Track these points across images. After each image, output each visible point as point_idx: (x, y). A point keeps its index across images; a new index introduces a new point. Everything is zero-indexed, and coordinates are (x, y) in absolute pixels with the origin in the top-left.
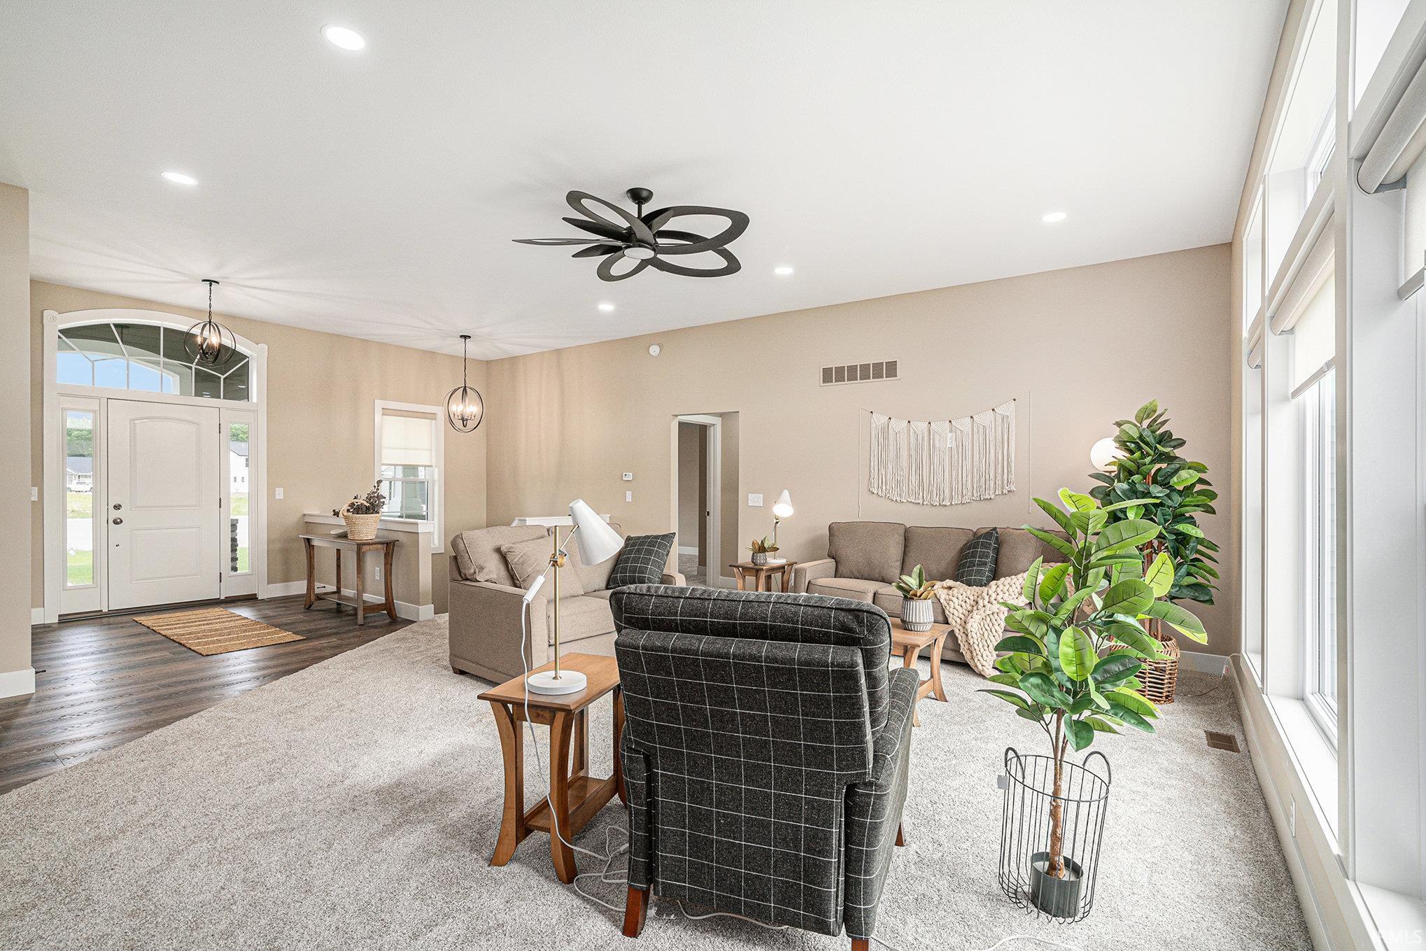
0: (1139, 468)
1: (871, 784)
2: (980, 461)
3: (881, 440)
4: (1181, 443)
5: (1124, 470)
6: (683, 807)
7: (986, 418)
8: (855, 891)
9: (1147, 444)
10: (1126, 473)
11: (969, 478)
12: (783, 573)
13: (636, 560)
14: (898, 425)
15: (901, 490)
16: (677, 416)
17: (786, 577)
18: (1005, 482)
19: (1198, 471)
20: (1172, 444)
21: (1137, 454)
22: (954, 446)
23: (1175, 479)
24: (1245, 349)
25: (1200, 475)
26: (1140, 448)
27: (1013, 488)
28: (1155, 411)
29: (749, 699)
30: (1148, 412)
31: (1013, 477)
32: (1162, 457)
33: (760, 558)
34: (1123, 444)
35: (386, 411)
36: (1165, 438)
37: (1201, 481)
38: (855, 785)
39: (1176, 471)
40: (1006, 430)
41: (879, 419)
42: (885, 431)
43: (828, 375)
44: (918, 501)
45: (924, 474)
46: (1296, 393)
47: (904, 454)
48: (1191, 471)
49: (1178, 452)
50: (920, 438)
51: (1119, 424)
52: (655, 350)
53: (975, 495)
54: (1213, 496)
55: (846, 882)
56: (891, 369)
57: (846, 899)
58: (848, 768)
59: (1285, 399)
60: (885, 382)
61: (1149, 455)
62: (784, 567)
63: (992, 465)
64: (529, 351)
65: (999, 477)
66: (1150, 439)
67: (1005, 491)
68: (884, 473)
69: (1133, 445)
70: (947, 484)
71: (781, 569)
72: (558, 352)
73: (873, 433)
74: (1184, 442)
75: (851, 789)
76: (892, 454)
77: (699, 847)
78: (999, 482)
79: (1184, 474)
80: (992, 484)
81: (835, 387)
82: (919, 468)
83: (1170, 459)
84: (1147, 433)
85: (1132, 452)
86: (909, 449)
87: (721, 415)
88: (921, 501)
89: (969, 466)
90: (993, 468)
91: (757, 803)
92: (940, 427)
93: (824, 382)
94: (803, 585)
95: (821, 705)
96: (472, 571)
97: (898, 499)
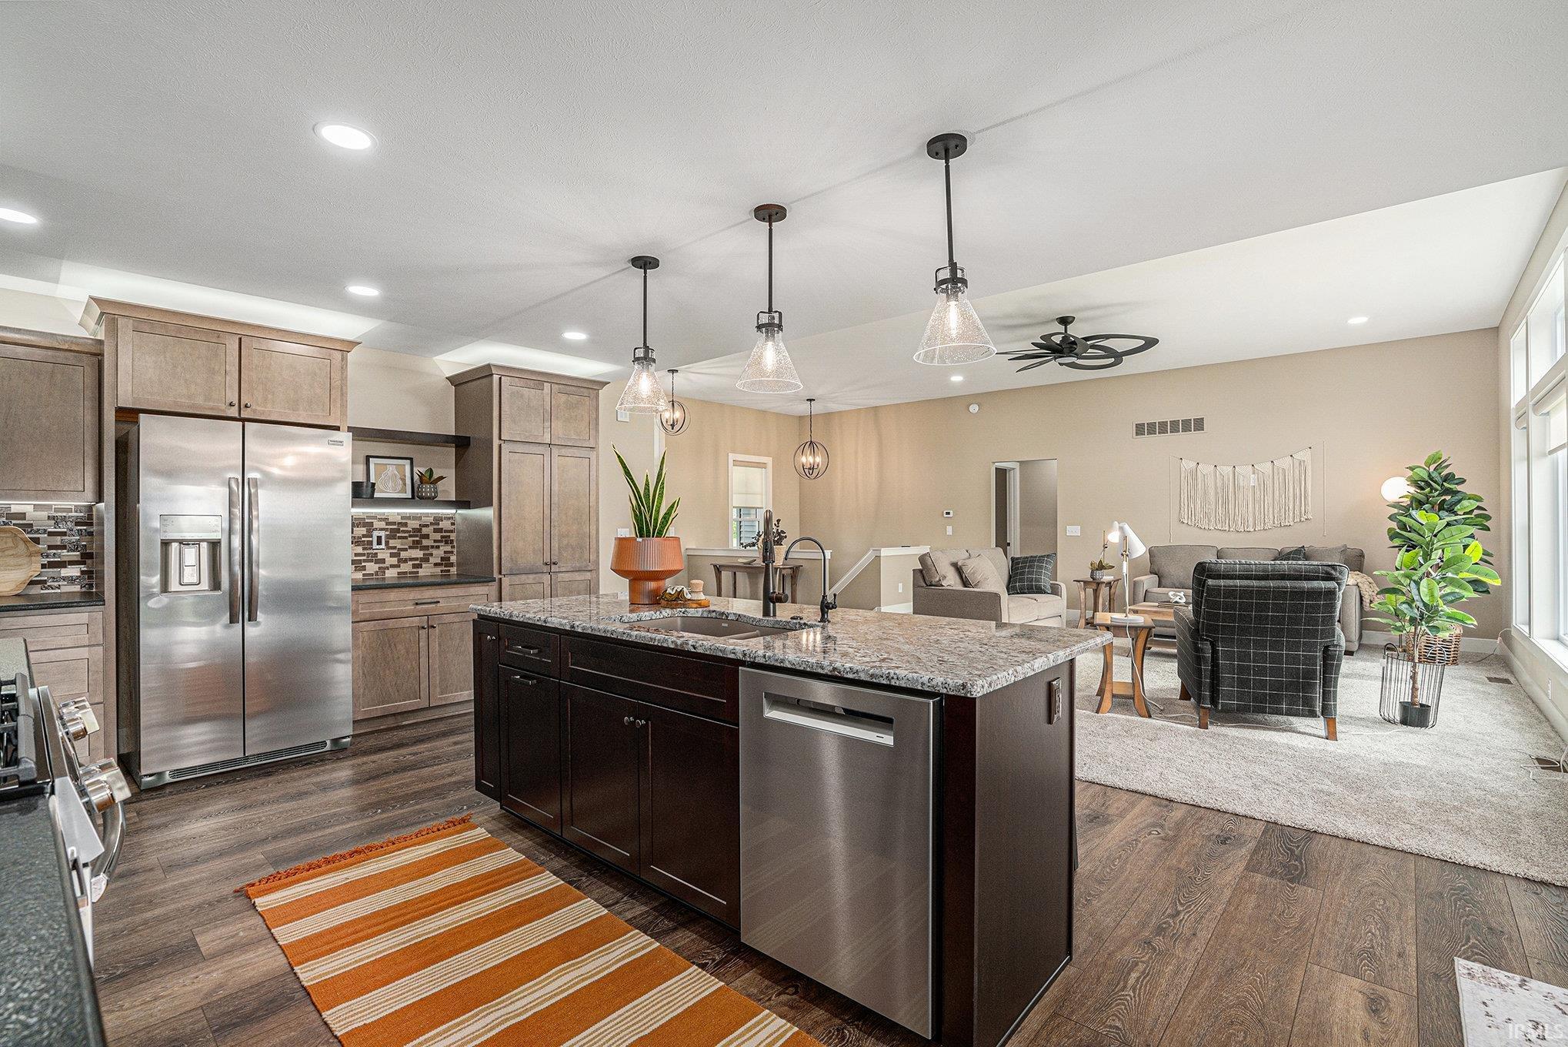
0: (1428, 499)
1: (1337, 645)
2: (1280, 496)
3: (1190, 481)
4: (1463, 481)
5: (1416, 501)
6: (1234, 665)
7: (1285, 463)
8: (1328, 696)
9: (1435, 482)
10: (1417, 503)
11: (1271, 509)
12: (1110, 588)
13: (1031, 573)
14: (1206, 469)
15: (1209, 521)
16: (994, 463)
17: (1113, 590)
18: (1303, 512)
19: (1477, 501)
20: (1455, 482)
21: (1428, 490)
22: (1256, 485)
23: (1458, 507)
24: (1513, 417)
25: (1478, 504)
26: (1429, 485)
27: (1310, 517)
28: (1440, 459)
29: (1277, 608)
30: (1434, 459)
31: (1309, 508)
32: (1448, 491)
33: (1098, 574)
34: (1415, 483)
35: (736, 463)
36: (1449, 478)
37: (1479, 508)
38: (1328, 646)
39: (1460, 501)
40: (1303, 472)
41: (1188, 465)
42: (1194, 474)
43: (1140, 429)
44: (1224, 528)
45: (1230, 507)
46: (1551, 452)
47: (1212, 492)
48: (1471, 501)
49: (1459, 488)
50: (1226, 479)
51: (1412, 469)
52: (974, 408)
53: (1276, 522)
54: (1488, 518)
55: (1323, 693)
56: (1199, 424)
57: (1323, 700)
58: (1326, 638)
59: (1544, 455)
60: (1193, 435)
61: (1436, 490)
62: (1110, 583)
63: (1291, 499)
64: (848, 408)
65: (1297, 508)
66: (1438, 479)
67: (1303, 519)
68: (1193, 507)
69: (1423, 483)
70: (1251, 515)
71: (1109, 584)
72: (876, 409)
73: (1183, 475)
74: (1465, 481)
75: (1326, 648)
76: (1200, 492)
77: (1243, 683)
78: (1297, 512)
79: (1465, 503)
80: (1291, 515)
81: (1146, 439)
82: (1226, 503)
83: (1454, 493)
84: (1435, 475)
85: (1422, 488)
86: (1216, 488)
87: (1021, 462)
88: (1227, 529)
89: (1271, 501)
90: (1292, 502)
91: (1277, 659)
92: (1244, 470)
93: (1137, 434)
94: (1141, 593)
95: (1315, 609)
96: (937, 579)
97: (1207, 527)
